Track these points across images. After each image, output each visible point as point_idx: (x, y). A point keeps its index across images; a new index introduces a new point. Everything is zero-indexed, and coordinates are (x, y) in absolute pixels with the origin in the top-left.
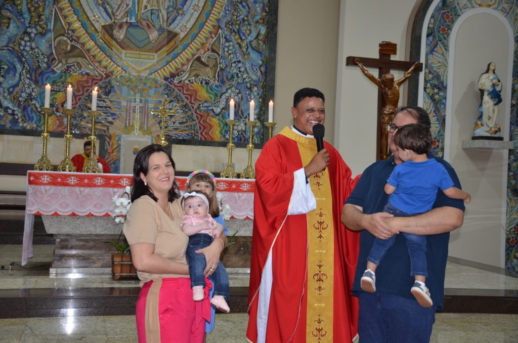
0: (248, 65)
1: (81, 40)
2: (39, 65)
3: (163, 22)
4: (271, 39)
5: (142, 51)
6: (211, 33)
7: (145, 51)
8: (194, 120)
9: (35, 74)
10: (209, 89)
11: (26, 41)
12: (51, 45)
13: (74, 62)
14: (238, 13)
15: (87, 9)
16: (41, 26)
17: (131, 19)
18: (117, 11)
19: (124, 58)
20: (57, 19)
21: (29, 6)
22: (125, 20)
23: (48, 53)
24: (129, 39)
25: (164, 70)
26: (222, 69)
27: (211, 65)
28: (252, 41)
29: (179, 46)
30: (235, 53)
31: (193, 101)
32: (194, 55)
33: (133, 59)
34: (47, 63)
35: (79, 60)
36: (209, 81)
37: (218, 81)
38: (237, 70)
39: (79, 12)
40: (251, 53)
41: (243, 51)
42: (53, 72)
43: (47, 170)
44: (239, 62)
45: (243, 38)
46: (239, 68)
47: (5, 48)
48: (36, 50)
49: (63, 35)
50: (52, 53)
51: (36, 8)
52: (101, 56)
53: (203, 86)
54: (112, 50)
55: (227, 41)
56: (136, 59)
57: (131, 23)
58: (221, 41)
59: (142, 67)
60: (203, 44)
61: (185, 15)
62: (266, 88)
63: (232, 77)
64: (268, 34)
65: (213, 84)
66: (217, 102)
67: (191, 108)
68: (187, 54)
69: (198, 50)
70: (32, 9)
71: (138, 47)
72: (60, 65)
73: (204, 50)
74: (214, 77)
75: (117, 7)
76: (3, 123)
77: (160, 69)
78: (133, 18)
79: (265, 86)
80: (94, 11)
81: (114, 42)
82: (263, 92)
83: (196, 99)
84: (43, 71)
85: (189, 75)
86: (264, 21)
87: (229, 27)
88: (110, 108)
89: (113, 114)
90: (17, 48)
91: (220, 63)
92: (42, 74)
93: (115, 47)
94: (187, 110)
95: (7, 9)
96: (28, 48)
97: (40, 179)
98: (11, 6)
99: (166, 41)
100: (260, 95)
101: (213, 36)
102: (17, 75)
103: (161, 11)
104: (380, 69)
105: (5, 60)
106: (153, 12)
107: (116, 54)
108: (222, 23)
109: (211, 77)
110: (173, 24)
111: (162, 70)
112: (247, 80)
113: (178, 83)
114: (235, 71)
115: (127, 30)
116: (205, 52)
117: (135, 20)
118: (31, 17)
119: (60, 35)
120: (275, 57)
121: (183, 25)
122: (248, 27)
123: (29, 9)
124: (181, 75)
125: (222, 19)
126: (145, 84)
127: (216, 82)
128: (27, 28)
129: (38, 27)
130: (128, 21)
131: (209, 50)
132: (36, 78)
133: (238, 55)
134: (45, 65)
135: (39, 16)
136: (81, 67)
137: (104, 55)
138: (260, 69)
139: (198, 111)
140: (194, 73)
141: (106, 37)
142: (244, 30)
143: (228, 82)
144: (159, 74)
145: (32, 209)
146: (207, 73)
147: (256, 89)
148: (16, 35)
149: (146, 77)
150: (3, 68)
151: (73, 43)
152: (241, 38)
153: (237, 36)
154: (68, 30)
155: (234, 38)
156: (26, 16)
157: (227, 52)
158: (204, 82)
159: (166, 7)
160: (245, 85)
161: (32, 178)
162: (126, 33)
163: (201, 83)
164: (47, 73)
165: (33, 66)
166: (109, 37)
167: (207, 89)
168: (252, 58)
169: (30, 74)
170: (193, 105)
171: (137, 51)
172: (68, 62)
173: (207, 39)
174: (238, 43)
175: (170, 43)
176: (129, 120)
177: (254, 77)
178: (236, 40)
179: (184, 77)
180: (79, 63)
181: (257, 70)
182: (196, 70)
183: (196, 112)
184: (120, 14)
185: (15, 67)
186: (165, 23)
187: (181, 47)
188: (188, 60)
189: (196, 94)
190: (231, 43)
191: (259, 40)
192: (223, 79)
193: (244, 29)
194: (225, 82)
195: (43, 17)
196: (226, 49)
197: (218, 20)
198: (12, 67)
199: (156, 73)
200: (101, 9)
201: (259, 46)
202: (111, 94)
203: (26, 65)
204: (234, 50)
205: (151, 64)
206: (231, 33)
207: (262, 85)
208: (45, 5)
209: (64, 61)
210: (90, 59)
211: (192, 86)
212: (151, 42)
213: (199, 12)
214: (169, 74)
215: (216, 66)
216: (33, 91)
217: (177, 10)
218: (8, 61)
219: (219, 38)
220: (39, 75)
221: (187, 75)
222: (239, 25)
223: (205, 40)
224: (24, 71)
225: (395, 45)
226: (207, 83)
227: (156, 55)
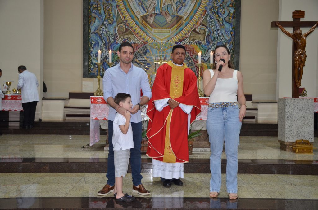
0: (223, 32)
1: (130, 25)
2: (110, 41)
3: (174, 11)
4: (237, 15)
5: (163, 28)
6: (201, 15)
7: (165, 29)
8: (192, 65)
9: (108, 45)
10: (201, 47)
11: (103, 29)
12: (115, 29)
13: (127, 38)
14: (217, 2)
15: (133, 8)
16: (110, 20)
17: (156, 11)
18: (149, 7)
19: (153, 33)
20: (118, 15)
21: (105, 10)
22: (153, 12)
23: (114, 34)
24: (156, 22)
25: (175, 38)
26: (208, 35)
27: (202, 33)
28: (225, 18)
29: (183, 24)
30: (216, 25)
31: (192, 54)
32: (193, 28)
33: (158, 33)
34: (114, 39)
35: (130, 36)
36: (201, 42)
37: (206, 42)
38: (217, 35)
39: (129, 10)
40: (225, 24)
41: (220, 24)
42: (117, 43)
43: (100, 96)
44: (218, 30)
45: (220, 16)
46: (218, 34)
47: (94, 33)
48: (108, 33)
49: (121, 23)
50: (116, 34)
51: (108, 11)
52: (141, 33)
53: (197, 45)
54: (147, 29)
55: (211, 18)
56: (160, 33)
57: (156, 13)
58: (207, 19)
59: (163, 37)
60: (197, 22)
61: (186, 6)
62: (234, 44)
63: (214, 39)
64: (235, 13)
65: (203, 44)
66: (206, 54)
67: (191, 58)
68: (188, 28)
69: (194, 25)
70: (106, 11)
71: (161, 26)
72: (120, 39)
73: (198, 25)
74: (204, 40)
75: (149, 6)
76: (93, 72)
77: (173, 38)
78: (158, 10)
79: (234, 43)
80: (137, 9)
81: (148, 25)
82: (233, 47)
83: (194, 53)
84: (112, 44)
85: (190, 39)
86: (232, 5)
87: (212, 11)
88: (146, 61)
89: (148, 64)
90: (99, 32)
91: (207, 32)
92: (111, 45)
93: (148, 27)
94: (189, 59)
95: (94, 13)
96: (104, 32)
97: (97, 100)
98: (96, 11)
99: (176, 22)
100: (231, 48)
101: (203, 16)
102: (100, 46)
103: (173, 6)
104: (294, 27)
105: (93, 40)
106: (169, 6)
107: (149, 31)
108: (208, 8)
109: (202, 39)
110: (179, 12)
111: (174, 38)
112: (223, 40)
113: (183, 44)
114: (216, 35)
115: (154, 17)
116: (198, 26)
117: (159, 11)
118: (106, 15)
119: (120, 24)
120: (240, 26)
121: (185, 13)
122: (223, 9)
123: (104, 11)
124: (185, 40)
125: (207, 7)
126: (165, 47)
127: (205, 43)
128: (104, 21)
129: (109, 20)
130: (155, 12)
131: (200, 25)
132: (108, 47)
133: (217, 26)
134: (113, 40)
135: (109, 15)
136: (131, 40)
137: (143, 32)
138: (231, 33)
139: (195, 60)
140: (192, 38)
141: (144, 22)
142: (220, 11)
143: (212, 42)
144: (172, 40)
145: (93, 117)
146: (200, 38)
147: (229, 45)
148: (98, 26)
149: (166, 42)
150: (93, 44)
151: (127, 27)
152: (219, 16)
153: (217, 15)
154: (124, 20)
155: (215, 16)
156: (103, 15)
157: (211, 25)
158: (198, 43)
159: (176, 3)
160: (222, 43)
161: (92, 100)
162: (154, 19)
163: (196, 44)
164: (114, 44)
165: (107, 41)
166: (145, 22)
167: (200, 47)
168: (226, 27)
169: (106, 46)
170: (192, 57)
171: (160, 28)
172: (124, 37)
173: (199, 18)
174: (217, 19)
175: (179, 23)
176: (157, 67)
177: (227, 38)
178: (216, 17)
179: (187, 41)
180: (130, 38)
181: (229, 34)
182: (193, 36)
183: (194, 60)
184: (151, 9)
185: (98, 43)
186: (175, 12)
187: (184, 24)
188: (189, 31)
189: (194, 50)
190: (213, 20)
191: (229, 16)
192: (209, 40)
194: (210, 42)
195: (111, 15)
196: (210, 23)
197: (205, 7)
198: (97, 43)
199: (171, 40)
200: (141, 7)
201: (230, 20)
202: (147, 53)
203: (104, 41)
204: (215, 23)
205: (167, 35)
206: (213, 14)
207: (232, 42)
208: (112, 8)
209: (122, 38)
210: (136, 35)
211: (191, 46)
212: (168, 23)
213: (194, 3)
214: (178, 40)
215: (204, 33)
216: (107, 54)
217: (182, 3)
218: (95, 39)
219: (206, 18)
220: (110, 46)
221: (188, 40)
222: (218, 9)
223: (198, 20)
224: (103, 44)
225: (304, 12)
226: (200, 44)
227: (170, 30)
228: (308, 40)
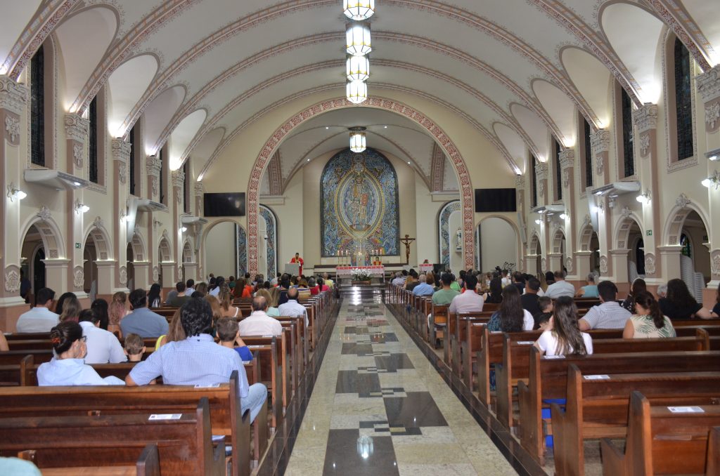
0: (391, 232)
1: (344, 230)
2: (334, 238)
4: (398, 224)
5: (361, 231)
6: (380, 224)
10: (380, 240)
11: (331, 232)
12: (337, 233)
14: (388, 217)
16: (334, 228)
18: (353, 221)
19: (356, 234)
20: (338, 225)
22: (355, 223)
24: (357, 228)
26: (384, 234)
27: (380, 233)
28: (392, 225)
29: (371, 229)
30: (387, 229)
31: (376, 244)
32: (376, 231)
33: (358, 234)
34: (336, 238)
35: (344, 236)
38: (388, 233)
39: (344, 223)
40: (392, 228)
41: (389, 228)
42: (338, 240)
44: (389, 231)
47: (326, 235)
48: (333, 234)
50: (337, 235)
51: (333, 223)
55: (385, 225)
59: (361, 236)
61: (372, 220)
63: (387, 236)
64: (397, 222)
66: (383, 243)
68: (373, 230)
69: (376, 229)
76: (327, 255)
80: (347, 222)
84: (335, 240)
86: (395, 218)
87: (385, 222)
89: (354, 249)
90: (329, 234)
93: (353, 231)
94: (374, 246)
96: (331, 234)
98: (327, 224)
103: (365, 220)
105: (326, 238)
107: (354, 233)
108: (383, 221)
110: (369, 223)
111: (366, 236)
113: (371, 239)
115: (356, 226)
118: (332, 226)
119: (339, 230)
120: (399, 229)
121: (372, 223)
123: (331, 224)
126: (362, 240)
127: (382, 238)
128: (331, 229)
130: (357, 223)
131: (379, 229)
137: (351, 234)
138: (395, 233)
140: (376, 236)
146: (379, 236)
147: (394, 239)
148: (328, 231)
149: (362, 238)
150: (326, 240)
151: (342, 231)
152: (389, 224)
154: (341, 228)
155: (387, 224)
159: (367, 218)
160: (391, 238)
163: (378, 238)
166: (352, 229)
169: (332, 241)
171: (359, 231)
172: (341, 236)
174: (388, 226)
175: (368, 228)
176: (358, 250)
177: (393, 235)
179: (373, 237)
183: (377, 247)
186: (367, 223)
188: (374, 232)
189: (377, 242)
191: (394, 224)
193: (390, 222)
195: (334, 226)
196: (385, 228)
198: (328, 240)
200: (349, 221)
201: (394, 226)
203: (331, 239)
205: (363, 235)
208: (335, 222)
210: (347, 235)
211: (375, 240)
212: (363, 228)
213: (376, 218)
214: (368, 237)
215: (382, 233)
216: (333, 245)
217: (370, 218)
219: (382, 225)
222: (388, 221)
223: (378, 226)
226: (380, 238)
227: (365, 232)
228: (410, 245)
